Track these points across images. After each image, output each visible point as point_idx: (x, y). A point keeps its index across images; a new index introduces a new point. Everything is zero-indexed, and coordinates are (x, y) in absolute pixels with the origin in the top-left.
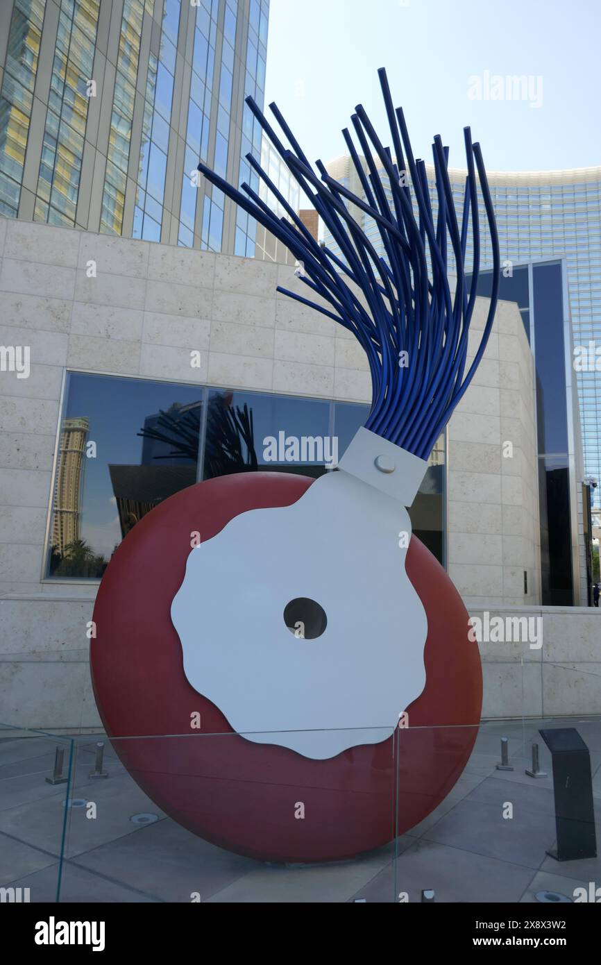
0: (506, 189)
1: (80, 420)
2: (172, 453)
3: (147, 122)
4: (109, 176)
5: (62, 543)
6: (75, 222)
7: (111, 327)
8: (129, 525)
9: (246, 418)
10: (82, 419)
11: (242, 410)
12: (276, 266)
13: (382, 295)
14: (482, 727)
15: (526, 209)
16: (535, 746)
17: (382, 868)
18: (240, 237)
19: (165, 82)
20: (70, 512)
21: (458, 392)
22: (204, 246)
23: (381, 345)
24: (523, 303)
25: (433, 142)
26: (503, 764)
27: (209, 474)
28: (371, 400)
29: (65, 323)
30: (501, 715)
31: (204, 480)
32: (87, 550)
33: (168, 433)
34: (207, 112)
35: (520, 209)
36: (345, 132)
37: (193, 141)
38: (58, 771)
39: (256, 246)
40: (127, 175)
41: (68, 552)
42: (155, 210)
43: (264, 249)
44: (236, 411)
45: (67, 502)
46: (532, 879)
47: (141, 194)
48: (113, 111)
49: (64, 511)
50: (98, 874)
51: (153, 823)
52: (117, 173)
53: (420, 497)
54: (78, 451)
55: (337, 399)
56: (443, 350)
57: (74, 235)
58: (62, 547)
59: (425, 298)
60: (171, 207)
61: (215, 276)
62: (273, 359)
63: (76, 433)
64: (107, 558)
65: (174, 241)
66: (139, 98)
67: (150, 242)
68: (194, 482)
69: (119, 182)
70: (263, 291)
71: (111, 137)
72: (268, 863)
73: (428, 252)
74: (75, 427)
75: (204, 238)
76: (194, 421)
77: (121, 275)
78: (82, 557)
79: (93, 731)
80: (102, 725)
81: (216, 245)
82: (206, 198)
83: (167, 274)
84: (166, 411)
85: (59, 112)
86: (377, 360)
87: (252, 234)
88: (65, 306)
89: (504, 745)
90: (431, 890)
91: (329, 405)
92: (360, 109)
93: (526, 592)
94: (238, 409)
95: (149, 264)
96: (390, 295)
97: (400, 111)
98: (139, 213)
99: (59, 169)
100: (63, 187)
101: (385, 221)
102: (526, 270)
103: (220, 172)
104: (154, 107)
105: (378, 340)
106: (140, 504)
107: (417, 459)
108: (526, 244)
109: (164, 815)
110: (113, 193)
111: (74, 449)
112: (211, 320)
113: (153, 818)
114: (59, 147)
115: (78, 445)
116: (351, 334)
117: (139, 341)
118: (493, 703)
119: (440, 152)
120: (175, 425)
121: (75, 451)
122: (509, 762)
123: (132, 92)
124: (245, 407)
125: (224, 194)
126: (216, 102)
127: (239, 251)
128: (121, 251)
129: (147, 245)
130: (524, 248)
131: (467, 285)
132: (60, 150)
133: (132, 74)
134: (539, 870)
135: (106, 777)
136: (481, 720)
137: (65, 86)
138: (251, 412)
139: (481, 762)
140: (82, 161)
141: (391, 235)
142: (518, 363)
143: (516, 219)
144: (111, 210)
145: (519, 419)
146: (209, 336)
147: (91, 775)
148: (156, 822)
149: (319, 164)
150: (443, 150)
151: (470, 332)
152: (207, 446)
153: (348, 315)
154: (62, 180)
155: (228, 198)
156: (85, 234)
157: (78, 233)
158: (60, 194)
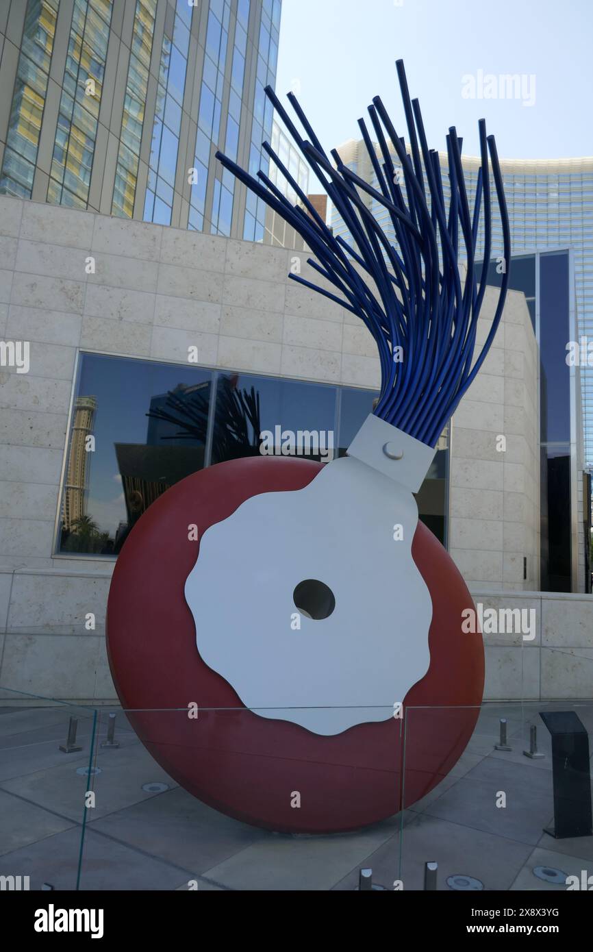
0: (514, 176)
1: (88, 399)
2: (179, 434)
3: (160, 104)
4: (121, 157)
5: (68, 518)
6: (87, 203)
7: (123, 310)
8: (134, 503)
9: (252, 401)
10: (90, 398)
11: (249, 393)
12: (286, 251)
13: (393, 284)
14: (483, 707)
15: (533, 197)
16: (534, 728)
17: (385, 841)
18: (249, 221)
19: (178, 65)
20: (77, 489)
21: (466, 382)
22: (213, 230)
23: (391, 332)
24: (529, 292)
25: (448, 133)
26: (501, 745)
27: (218, 457)
28: (380, 386)
29: (79, 304)
30: (499, 697)
31: (211, 465)
32: (93, 525)
33: (174, 413)
34: (219, 96)
35: (527, 197)
36: (361, 122)
37: (204, 124)
38: (72, 740)
39: (265, 231)
40: (139, 157)
41: (74, 527)
42: (166, 193)
43: (272, 234)
44: (243, 394)
45: (74, 478)
46: (530, 854)
47: (152, 176)
48: (126, 93)
49: (69, 487)
50: (112, 838)
51: (164, 792)
52: (128, 154)
53: (426, 483)
54: (84, 430)
55: (344, 385)
56: (452, 341)
57: (88, 217)
58: (68, 522)
59: (436, 288)
60: (182, 190)
61: (227, 261)
62: (282, 344)
63: (83, 412)
64: (112, 534)
65: (184, 225)
66: (152, 81)
67: (163, 226)
68: (202, 466)
69: (130, 163)
70: (273, 277)
71: (124, 119)
72: (275, 833)
73: (439, 240)
74: (83, 405)
75: (214, 221)
76: (202, 403)
77: (134, 257)
78: (88, 533)
79: (103, 703)
80: (117, 697)
81: (225, 229)
82: (216, 181)
83: (179, 258)
84: (172, 391)
85: (73, 94)
86: (386, 347)
87: (261, 218)
88: (79, 288)
89: (503, 726)
90: (434, 862)
91: (335, 390)
92: (377, 101)
93: (525, 577)
94: (245, 392)
95: (161, 248)
96: (401, 285)
97: (416, 102)
98: (150, 195)
99: (72, 151)
100: (74, 168)
101: (398, 210)
102: (533, 260)
103: (231, 155)
104: (166, 90)
105: (389, 329)
106: (145, 482)
107: (424, 446)
108: (533, 232)
109: (176, 784)
110: (123, 174)
111: (81, 427)
112: (222, 304)
113: (163, 788)
114: (73, 129)
115: (85, 423)
116: (361, 321)
117: (150, 324)
118: (494, 685)
119: (454, 142)
120: (181, 406)
121: (82, 430)
122: (507, 743)
123: (146, 75)
124: (253, 390)
125: (234, 176)
126: (228, 85)
127: (248, 236)
128: (134, 235)
129: (159, 229)
130: (531, 236)
131: (478, 274)
132: (74, 133)
133: (145, 56)
134: (536, 846)
135: (117, 747)
136: (483, 701)
137: (79, 68)
138: (258, 395)
139: (481, 741)
140: (95, 143)
141: (404, 225)
142: (523, 352)
143: (522, 207)
144: (121, 191)
145: (523, 407)
146: (219, 319)
147: (103, 745)
148: (167, 791)
149: (334, 153)
150: (457, 141)
151: (479, 321)
152: (215, 428)
153: (359, 303)
154: (74, 161)
155: (239, 181)
156: (99, 217)
157: (92, 215)
158: (72, 175)
